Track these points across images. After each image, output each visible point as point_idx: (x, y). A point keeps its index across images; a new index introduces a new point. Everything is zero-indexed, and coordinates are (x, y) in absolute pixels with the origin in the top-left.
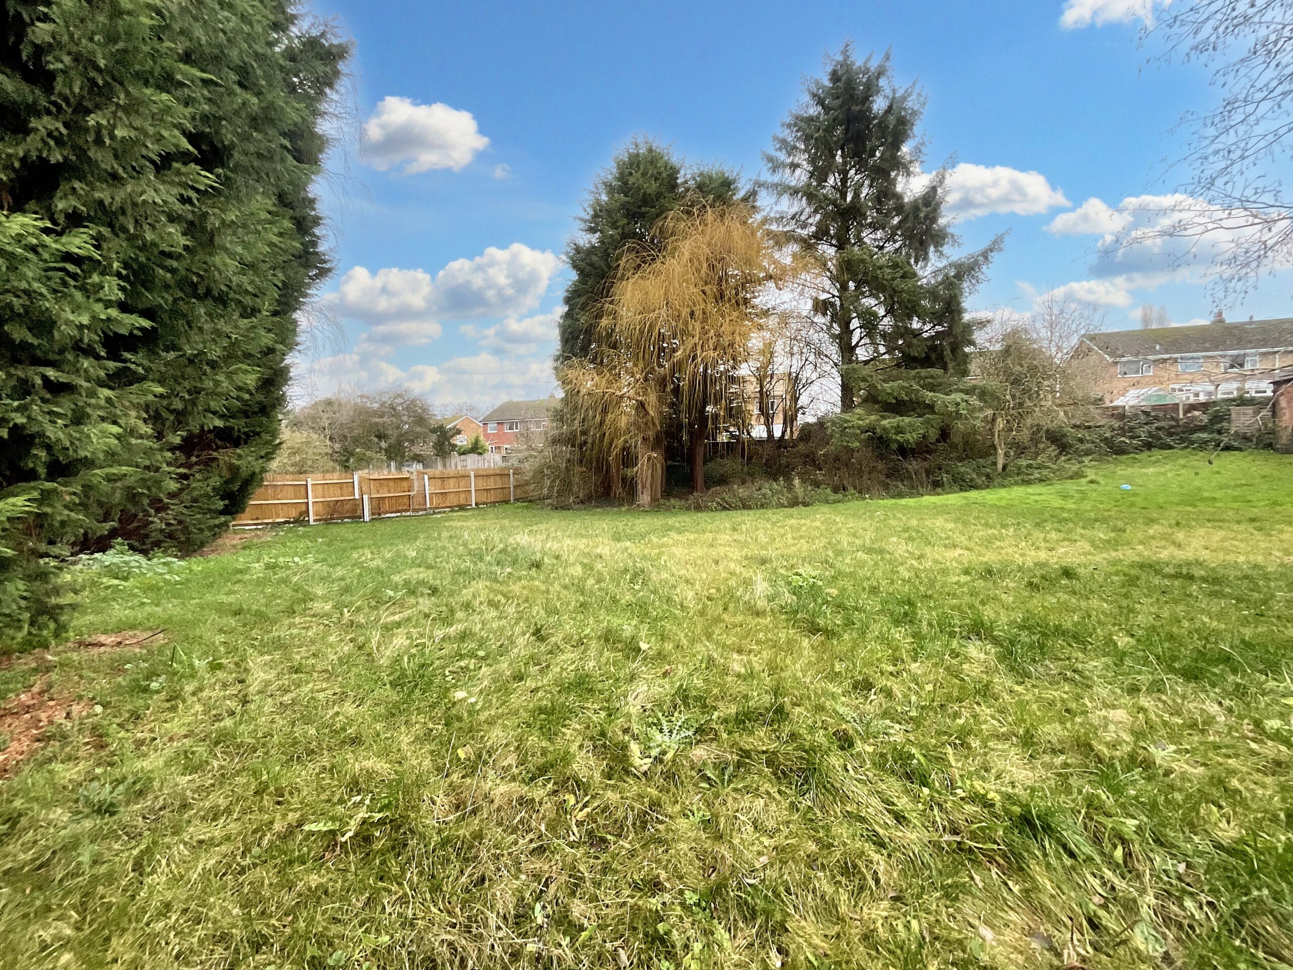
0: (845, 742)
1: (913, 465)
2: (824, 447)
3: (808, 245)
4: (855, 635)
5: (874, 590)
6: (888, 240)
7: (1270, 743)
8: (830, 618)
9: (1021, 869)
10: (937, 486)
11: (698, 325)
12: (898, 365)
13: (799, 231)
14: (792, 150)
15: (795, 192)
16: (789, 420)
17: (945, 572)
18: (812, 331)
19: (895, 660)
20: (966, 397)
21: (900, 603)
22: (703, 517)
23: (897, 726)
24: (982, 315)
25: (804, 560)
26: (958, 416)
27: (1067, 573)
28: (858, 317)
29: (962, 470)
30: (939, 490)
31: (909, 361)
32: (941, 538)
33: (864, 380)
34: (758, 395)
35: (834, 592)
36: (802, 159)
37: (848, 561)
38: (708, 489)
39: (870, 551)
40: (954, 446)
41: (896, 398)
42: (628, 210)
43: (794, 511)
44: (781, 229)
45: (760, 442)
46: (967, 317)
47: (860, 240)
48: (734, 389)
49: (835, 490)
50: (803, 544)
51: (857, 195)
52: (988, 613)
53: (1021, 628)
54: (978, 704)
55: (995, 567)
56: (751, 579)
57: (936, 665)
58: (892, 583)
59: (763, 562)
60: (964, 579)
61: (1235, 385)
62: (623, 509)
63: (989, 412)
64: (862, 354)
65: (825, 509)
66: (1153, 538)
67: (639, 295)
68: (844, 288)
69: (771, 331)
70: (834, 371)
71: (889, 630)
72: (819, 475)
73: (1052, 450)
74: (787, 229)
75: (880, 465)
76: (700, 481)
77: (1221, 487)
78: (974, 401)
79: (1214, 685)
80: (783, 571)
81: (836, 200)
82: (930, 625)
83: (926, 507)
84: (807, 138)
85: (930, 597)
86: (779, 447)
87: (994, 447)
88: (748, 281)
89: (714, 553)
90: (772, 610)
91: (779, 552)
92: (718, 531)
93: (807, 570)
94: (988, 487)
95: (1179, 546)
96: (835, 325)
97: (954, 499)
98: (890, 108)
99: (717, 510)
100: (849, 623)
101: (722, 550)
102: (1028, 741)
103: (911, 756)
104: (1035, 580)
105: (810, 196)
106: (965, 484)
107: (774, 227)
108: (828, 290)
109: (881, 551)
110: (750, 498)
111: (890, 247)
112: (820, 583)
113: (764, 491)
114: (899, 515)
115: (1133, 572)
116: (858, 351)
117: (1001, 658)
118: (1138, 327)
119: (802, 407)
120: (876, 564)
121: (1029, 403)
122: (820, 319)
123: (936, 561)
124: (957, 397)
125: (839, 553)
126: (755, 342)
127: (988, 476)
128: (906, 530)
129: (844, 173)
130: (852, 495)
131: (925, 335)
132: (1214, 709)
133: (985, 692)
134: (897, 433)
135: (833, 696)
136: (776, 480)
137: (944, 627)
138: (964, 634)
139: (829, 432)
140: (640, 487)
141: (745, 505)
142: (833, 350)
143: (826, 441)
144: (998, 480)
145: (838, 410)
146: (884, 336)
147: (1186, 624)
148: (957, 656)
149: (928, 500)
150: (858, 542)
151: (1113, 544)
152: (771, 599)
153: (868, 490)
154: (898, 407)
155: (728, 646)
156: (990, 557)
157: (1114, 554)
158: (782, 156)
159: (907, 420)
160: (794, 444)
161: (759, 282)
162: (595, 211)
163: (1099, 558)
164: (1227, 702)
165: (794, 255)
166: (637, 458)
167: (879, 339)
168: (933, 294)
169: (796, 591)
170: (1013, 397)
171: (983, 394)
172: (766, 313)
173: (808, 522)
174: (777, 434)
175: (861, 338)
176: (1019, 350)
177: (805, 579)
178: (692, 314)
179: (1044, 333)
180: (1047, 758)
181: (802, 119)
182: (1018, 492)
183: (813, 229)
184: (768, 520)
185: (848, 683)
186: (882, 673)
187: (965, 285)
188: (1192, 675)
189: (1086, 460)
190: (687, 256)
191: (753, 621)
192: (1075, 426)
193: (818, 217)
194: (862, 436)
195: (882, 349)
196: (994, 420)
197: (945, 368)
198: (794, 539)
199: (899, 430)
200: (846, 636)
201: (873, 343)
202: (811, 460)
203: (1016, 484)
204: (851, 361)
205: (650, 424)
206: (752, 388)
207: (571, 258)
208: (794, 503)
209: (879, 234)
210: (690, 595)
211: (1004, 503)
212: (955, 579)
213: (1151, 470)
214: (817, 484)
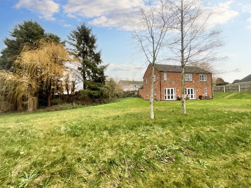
0: (79, 160)
1: (97, 100)
2: (80, 96)
3: (76, 56)
4: (84, 135)
5: (88, 125)
6: (92, 59)
7: (139, 137)
8: (78, 132)
9: (110, 172)
10: (101, 103)
11: (49, 68)
12: (94, 82)
13: (75, 53)
14: (73, 37)
15: (74, 45)
16: (73, 90)
17: (101, 119)
18: (77, 73)
19: (91, 138)
20: (105, 88)
21: (93, 126)
22: (49, 114)
23: (91, 152)
24: (107, 75)
25: (74, 120)
26: (103, 91)
27: (118, 116)
28: (87, 72)
29: (104, 100)
30: (101, 104)
31: (96, 81)
32: (101, 113)
33: (88, 84)
34: (65, 85)
35: (80, 126)
36: (76, 39)
37: (83, 119)
38: (52, 106)
39: (88, 117)
40: (103, 97)
41: (93, 88)
42: (27, 35)
43: (73, 110)
44: (71, 51)
45: (66, 95)
46: (105, 75)
47: (87, 58)
48: (59, 83)
49: (82, 105)
50: (74, 117)
51: (86, 49)
52: (107, 125)
53: (112, 127)
54: (105, 143)
55: (109, 117)
56: (60, 127)
57: (98, 137)
58: (92, 122)
59: (64, 122)
60: (104, 120)
61: (135, 89)
62: (22, 113)
63: (108, 91)
64: (87, 79)
65: (80, 109)
66: (128, 110)
67: (30, 57)
68: (84, 66)
69: (68, 72)
70: (82, 81)
71: (90, 132)
72: (79, 102)
73: (117, 97)
74: (72, 52)
75: (91, 100)
76: (49, 104)
77: (134, 102)
78: (106, 89)
79: (134, 130)
80: (69, 124)
81: (82, 49)
82: (98, 130)
83: (99, 107)
84: (77, 36)
85: (98, 124)
86: (70, 96)
87: (109, 97)
88: (62, 60)
89: (51, 122)
90: (65, 133)
91: (68, 119)
92: (53, 116)
93: (74, 123)
94: (108, 103)
95: (130, 111)
96: (82, 73)
97: (103, 106)
98: (92, 37)
99: (54, 111)
100: (83, 133)
101: (53, 121)
102: (112, 147)
103: (93, 158)
104: (114, 118)
105: (77, 47)
106: (105, 103)
107: (69, 51)
108: (81, 66)
109: (90, 117)
110: (63, 107)
111: (92, 60)
112: (77, 125)
113: (66, 106)
114: (94, 109)
115: (126, 115)
116: (87, 78)
117: (109, 133)
118: (126, 80)
119: (75, 88)
120: (89, 119)
121: (114, 90)
122: (79, 71)
123: (100, 117)
124: (103, 88)
125: (82, 118)
126: (65, 73)
127: (108, 101)
128: (95, 112)
129: (84, 45)
130: (86, 106)
131: (99, 77)
132: (134, 134)
133: (106, 140)
134: (94, 94)
135: (78, 150)
136: (69, 103)
137: (100, 130)
138: (104, 130)
139: (81, 93)
140: (28, 107)
141: (61, 109)
142: (82, 77)
143: (80, 95)
144: (110, 102)
145: (83, 89)
146: (91, 76)
147: (131, 122)
148: (102, 135)
149: (99, 106)
150: (86, 115)
151: (124, 111)
152: (65, 131)
153: (89, 105)
154: (94, 89)
155: (52, 145)
156: (108, 115)
157: (124, 113)
158: (71, 37)
159: (95, 91)
160: (73, 95)
161: (66, 61)
162: (15, 31)
163: (122, 113)
164: (135, 132)
165: (74, 57)
166: (28, 99)
167: (90, 77)
168: (99, 70)
169: (71, 128)
170: (112, 89)
171: (107, 88)
172: (67, 68)
173: (76, 112)
174: (70, 93)
175: (87, 76)
176: (112, 81)
177: (74, 125)
178: (47, 65)
179: (115, 79)
180: (114, 149)
181: (76, 32)
182: (113, 104)
183: (78, 53)
184: (67, 112)
185: (81, 146)
186: (88, 142)
187: (104, 70)
188: (131, 129)
189: (121, 98)
190: (46, 51)
191: (59, 137)
192: (119, 94)
193: (79, 52)
194: (87, 94)
195: (91, 78)
196: (109, 92)
197: (102, 83)
198: (72, 116)
199: (94, 93)
200: (82, 136)
201: (89, 77)
202: (77, 99)
203: (112, 102)
204: (85, 80)
205: (33, 90)
206: (64, 83)
207: (5, 41)
208: (73, 108)
209: (90, 58)
210: (42, 134)
211: (110, 106)
212: (102, 120)
213: (128, 100)
214: (78, 104)
